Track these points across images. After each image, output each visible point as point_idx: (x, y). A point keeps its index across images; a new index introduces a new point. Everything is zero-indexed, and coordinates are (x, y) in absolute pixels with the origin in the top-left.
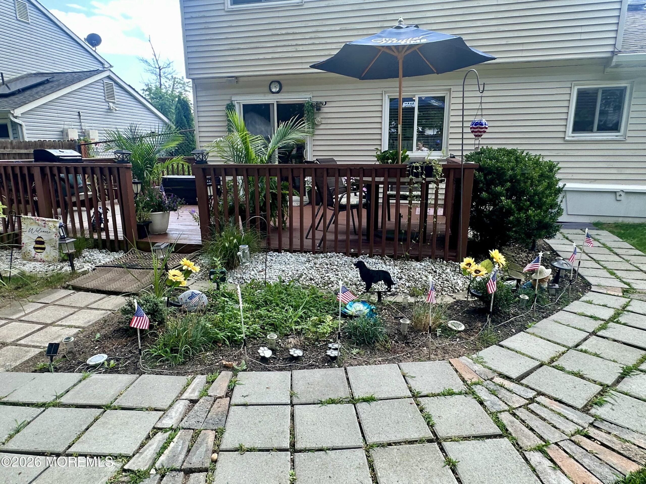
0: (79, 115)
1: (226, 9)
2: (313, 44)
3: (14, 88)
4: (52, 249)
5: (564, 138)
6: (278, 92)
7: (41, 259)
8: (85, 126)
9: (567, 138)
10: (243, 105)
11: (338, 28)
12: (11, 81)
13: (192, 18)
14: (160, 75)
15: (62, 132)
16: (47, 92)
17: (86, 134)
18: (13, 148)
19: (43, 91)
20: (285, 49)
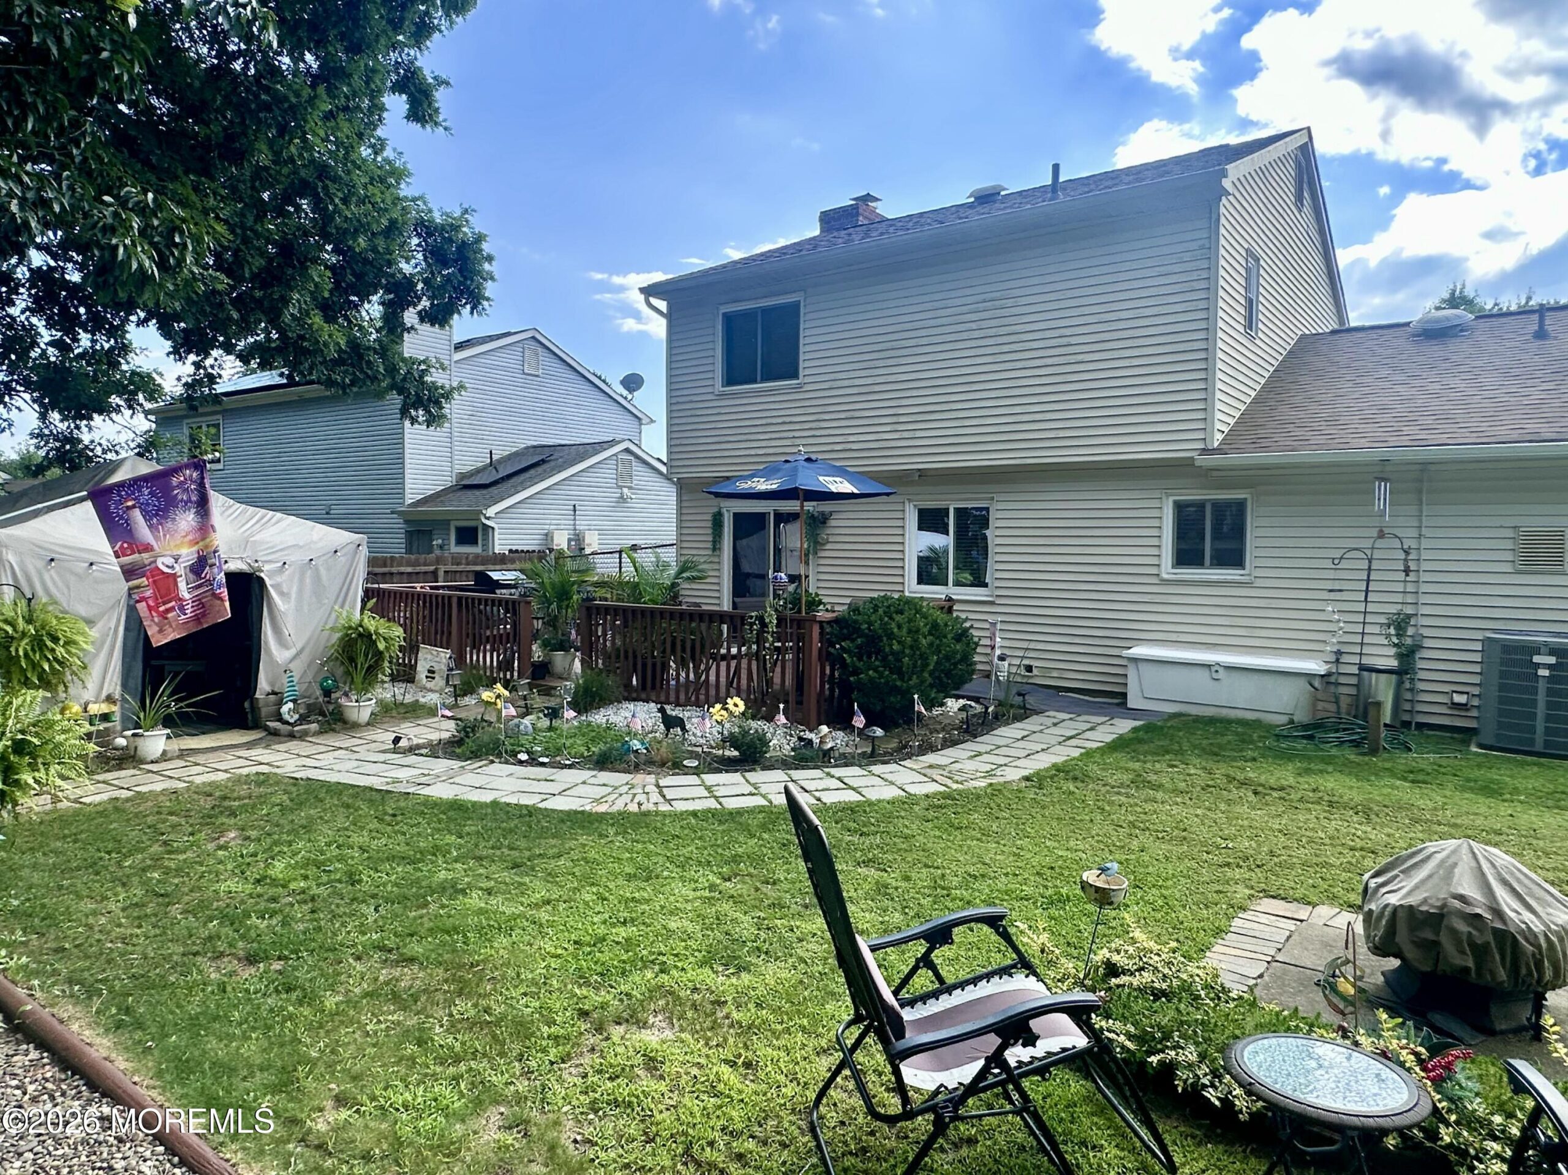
0: (575, 511)
1: (717, 392)
2: (814, 436)
3: (502, 473)
4: (440, 679)
5: (1158, 575)
8: (581, 525)
9: (1164, 576)
10: (734, 514)
12: (501, 460)
13: (678, 403)
15: (546, 535)
17: (581, 539)
18: (468, 564)
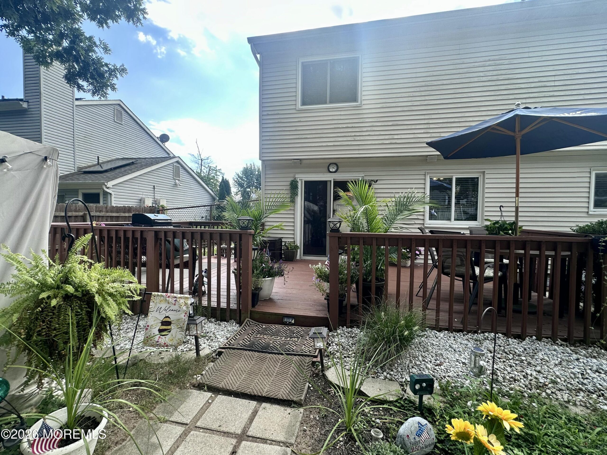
0: (154, 188)
1: (297, 109)
2: (369, 135)
3: (105, 168)
4: (178, 330)
5: (588, 212)
6: (335, 172)
7: (165, 344)
8: (157, 197)
9: (590, 213)
10: (305, 181)
11: (390, 123)
12: (104, 163)
13: (268, 115)
14: (201, 165)
15: (140, 200)
16: (133, 170)
17: (157, 202)
19: (130, 170)
20: (345, 139)
